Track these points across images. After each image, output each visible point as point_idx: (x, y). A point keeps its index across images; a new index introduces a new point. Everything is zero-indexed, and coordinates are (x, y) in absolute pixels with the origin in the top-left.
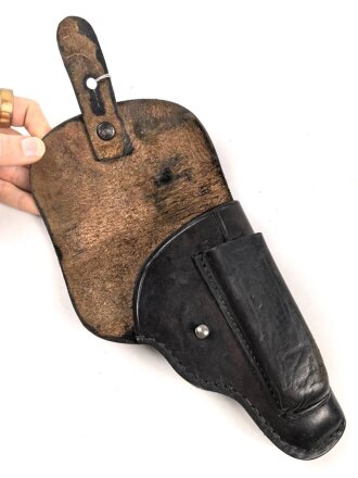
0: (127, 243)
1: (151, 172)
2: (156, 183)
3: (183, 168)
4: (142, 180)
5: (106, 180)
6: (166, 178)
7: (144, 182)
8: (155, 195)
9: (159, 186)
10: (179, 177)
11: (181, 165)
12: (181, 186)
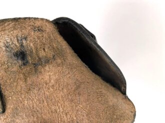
0: (78, 87)
1: (15, 69)
2: (24, 64)
3: (16, 42)
4: (22, 76)
5: (21, 105)
6: (22, 55)
7: (24, 74)
8: (35, 65)
9: (27, 62)
10: (22, 45)
11: (12, 43)
12: (29, 44)
